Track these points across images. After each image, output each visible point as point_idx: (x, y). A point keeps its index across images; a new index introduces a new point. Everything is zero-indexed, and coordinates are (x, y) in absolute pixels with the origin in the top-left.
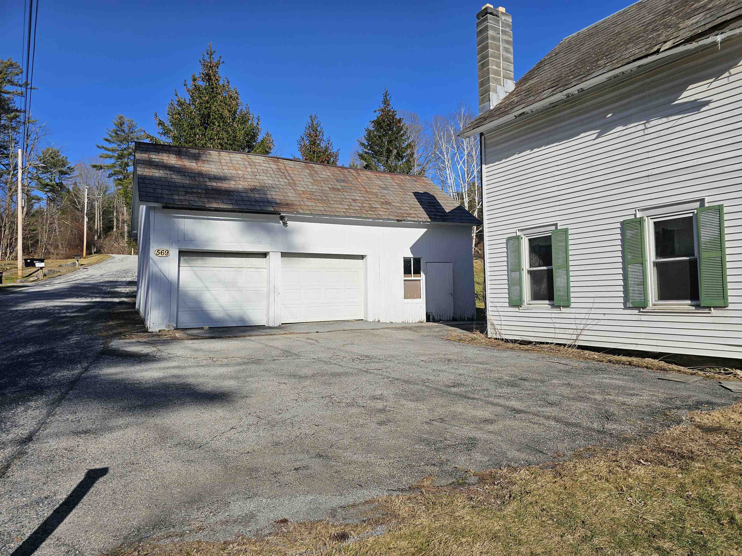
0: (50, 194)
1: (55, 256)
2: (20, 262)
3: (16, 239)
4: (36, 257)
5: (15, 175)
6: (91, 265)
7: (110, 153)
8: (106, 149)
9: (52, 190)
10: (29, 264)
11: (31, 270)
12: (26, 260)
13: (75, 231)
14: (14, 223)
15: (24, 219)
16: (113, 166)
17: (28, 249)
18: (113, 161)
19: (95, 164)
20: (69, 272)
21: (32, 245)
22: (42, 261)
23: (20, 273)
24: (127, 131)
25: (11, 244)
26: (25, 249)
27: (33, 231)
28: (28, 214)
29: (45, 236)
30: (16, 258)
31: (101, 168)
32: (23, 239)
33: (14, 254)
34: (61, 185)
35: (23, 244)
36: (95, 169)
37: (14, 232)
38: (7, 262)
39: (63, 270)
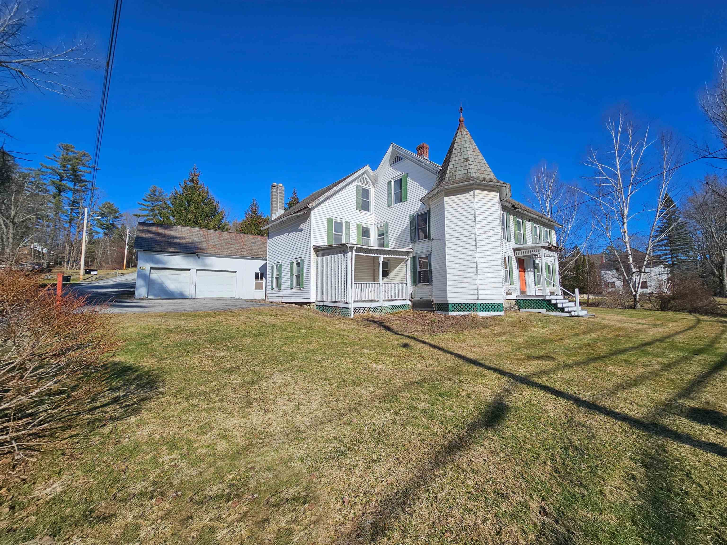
0: (105, 230)
1: (105, 268)
2: (82, 271)
3: (81, 257)
4: (93, 269)
5: (83, 219)
6: (126, 274)
7: (146, 208)
8: (144, 205)
9: (107, 228)
10: (88, 272)
11: (89, 276)
12: (86, 270)
13: (119, 254)
14: (80, 248)
15: (86, 246)
16: (148, 215)
17: (88, 263)
18: (147, 212)
19: (136, 214)
20: (112, 277)
21: (91, 261)
22: (96, 270)
23: (81, 277)
24: (157, 195)
25: (76, 261)
26: (86, 263)
27: (92, 252)
28: (90, 242)
29: (100, 256)
30: (79, 269)
31: (140, 216)
32: (85, 257)
33: (78, 266)
34: (113, 225)
35: (85, 260)
36: (135, 217)
37: (79, 252)
38: (73, 271)
39: (108, 276)
